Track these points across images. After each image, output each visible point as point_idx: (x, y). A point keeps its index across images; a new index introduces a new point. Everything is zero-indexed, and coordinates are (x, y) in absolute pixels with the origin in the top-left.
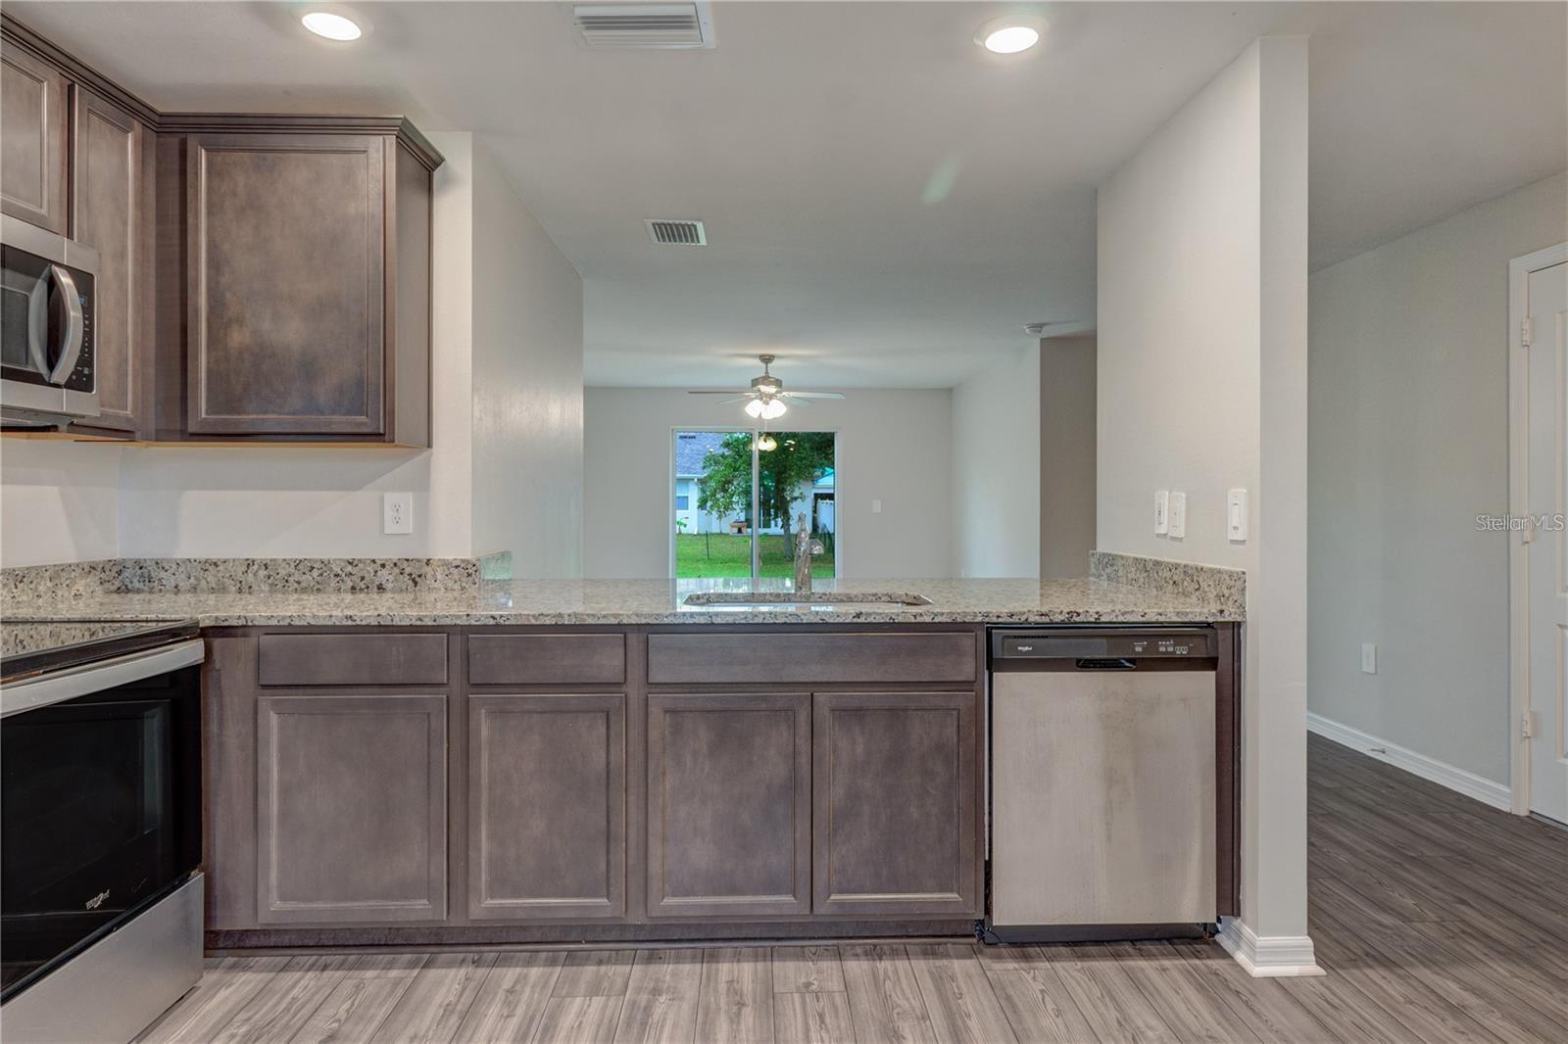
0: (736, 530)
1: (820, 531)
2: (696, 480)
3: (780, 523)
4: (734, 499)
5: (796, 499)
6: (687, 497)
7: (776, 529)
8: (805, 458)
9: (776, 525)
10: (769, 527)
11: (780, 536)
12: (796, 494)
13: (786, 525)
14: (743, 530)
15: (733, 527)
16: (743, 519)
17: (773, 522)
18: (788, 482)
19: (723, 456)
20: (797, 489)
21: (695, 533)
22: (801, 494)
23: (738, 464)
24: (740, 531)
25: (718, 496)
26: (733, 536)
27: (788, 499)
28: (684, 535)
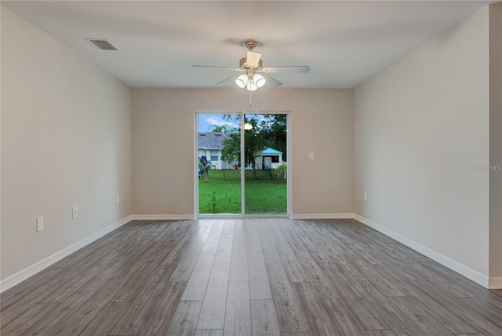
0: (235, 168)
1: (265, 168)
2: (221, 150)
3: (251, 165)
4: (234, 157)
5: (257, 156)
6: (218, 156)
7: (250, 168)
8: (261, 141)
9: (249, 166)
10: (247, 167)
11: (251, 170)
12: (257, 155)
13: (253, 166)
14: (238, 168)
15: (234, 167)
16: (237, 164)
17: (248, 165)
18: (255, 150)
19: (230, 140)
20: (258, 152)
21: (221, 169)
22: (259, 154)
23: (235, 143)
24: (236, 168)
25: (228, 155)
26: (234, 170)
27: (254, 156)
28: (216, 170)
